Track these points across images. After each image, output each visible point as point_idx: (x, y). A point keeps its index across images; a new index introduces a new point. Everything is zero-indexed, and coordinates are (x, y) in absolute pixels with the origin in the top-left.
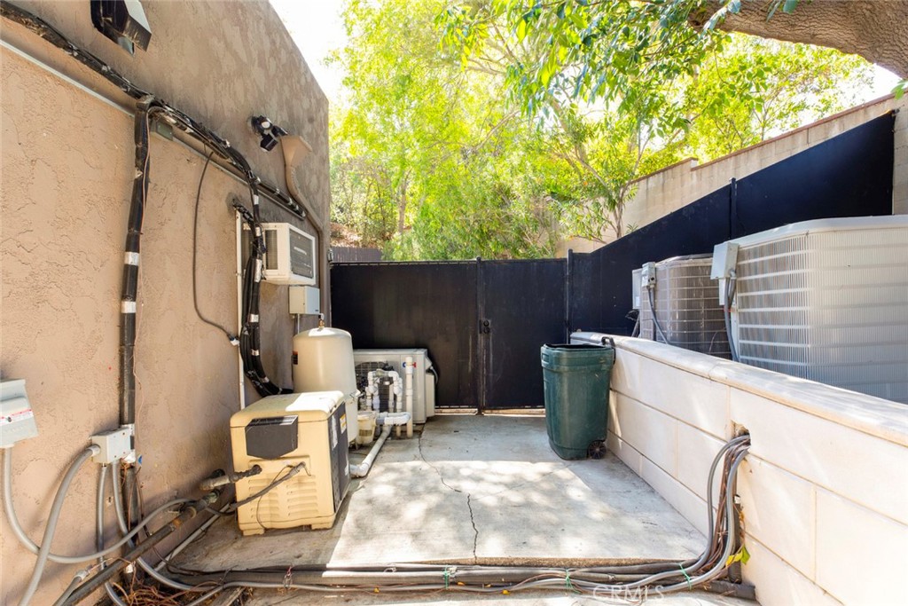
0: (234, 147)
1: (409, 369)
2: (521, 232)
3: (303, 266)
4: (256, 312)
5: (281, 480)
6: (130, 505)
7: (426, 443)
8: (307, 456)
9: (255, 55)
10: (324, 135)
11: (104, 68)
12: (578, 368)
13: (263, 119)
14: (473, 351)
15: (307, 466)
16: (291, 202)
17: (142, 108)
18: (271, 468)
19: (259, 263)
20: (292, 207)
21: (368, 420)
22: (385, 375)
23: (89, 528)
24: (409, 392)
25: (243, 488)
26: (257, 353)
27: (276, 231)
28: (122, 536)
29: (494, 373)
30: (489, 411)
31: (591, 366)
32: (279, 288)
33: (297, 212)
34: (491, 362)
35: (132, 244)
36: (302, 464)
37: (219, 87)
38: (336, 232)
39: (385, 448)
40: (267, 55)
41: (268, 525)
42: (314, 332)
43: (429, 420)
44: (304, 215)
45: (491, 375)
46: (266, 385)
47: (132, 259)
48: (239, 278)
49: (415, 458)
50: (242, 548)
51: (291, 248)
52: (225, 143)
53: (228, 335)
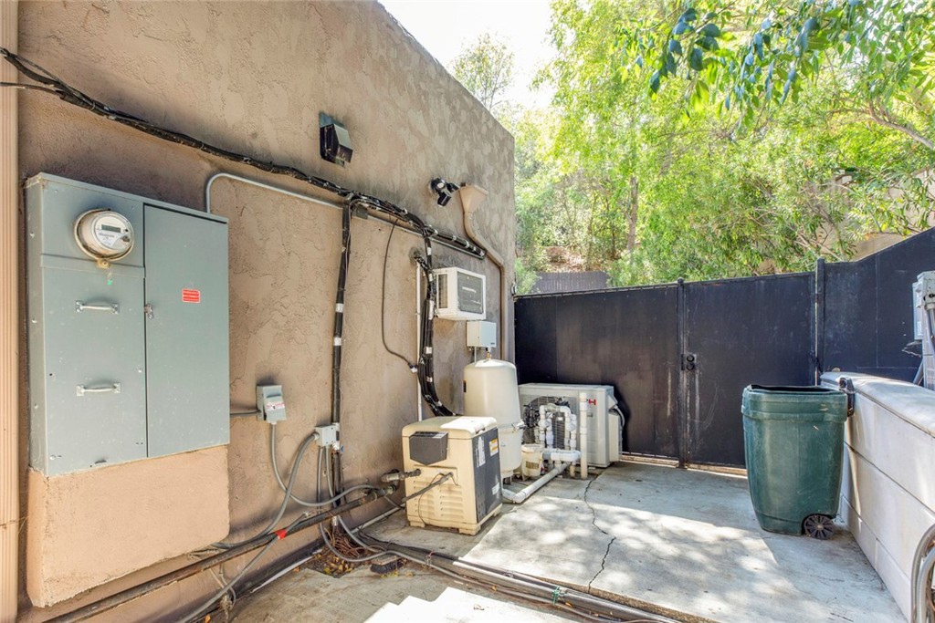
0: (411, 212)
1: (583, 406)
2: (789, 233)
3: (472, 304)
4: (431, 345)
5: (435, 484)
6: (336, 479)
7: (597, 486)
8: (455, 468)
9: (436, 126)
10: (508, 173)
11: (325, 185)
12: (784, 415)
13: (438, 181)
14: (672, 392)
15: (455, 476)
16: (468, 244)
17: (346, 203)
18: (429, 473)
19: (432, 303)
20: (470, 249)
21: (534, 453)
22: (557, 410)
23: (313, 487)
24: (583, 431)
25: (411, 485)
26: (431, 380)
27: (446, 275)
28: (330, 498)
29: (700, 419)
30: (696, 466)
31: (805, 415)
32: (456, 324)
33: (475, 253)
34: (697, 405)
35: (340, 298)
36: (451, 474)
37: (404, 165)
38: (556, 257)
39: (552, 484)
40: (447, 122)
41: (427, 521)
42: (480, 364)
43: (613, 465)
44: (482, 253)
45: (697, 421)
46: (439, 408)
47: (340, 308)
48: (419, 317)
49: (577, 497)
50: (407, 533)
51: (459, 288)
52: (404, 211)
53: (409, 364)
